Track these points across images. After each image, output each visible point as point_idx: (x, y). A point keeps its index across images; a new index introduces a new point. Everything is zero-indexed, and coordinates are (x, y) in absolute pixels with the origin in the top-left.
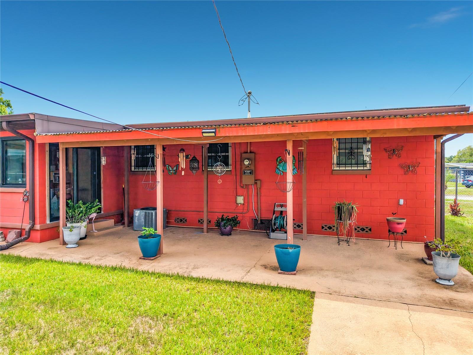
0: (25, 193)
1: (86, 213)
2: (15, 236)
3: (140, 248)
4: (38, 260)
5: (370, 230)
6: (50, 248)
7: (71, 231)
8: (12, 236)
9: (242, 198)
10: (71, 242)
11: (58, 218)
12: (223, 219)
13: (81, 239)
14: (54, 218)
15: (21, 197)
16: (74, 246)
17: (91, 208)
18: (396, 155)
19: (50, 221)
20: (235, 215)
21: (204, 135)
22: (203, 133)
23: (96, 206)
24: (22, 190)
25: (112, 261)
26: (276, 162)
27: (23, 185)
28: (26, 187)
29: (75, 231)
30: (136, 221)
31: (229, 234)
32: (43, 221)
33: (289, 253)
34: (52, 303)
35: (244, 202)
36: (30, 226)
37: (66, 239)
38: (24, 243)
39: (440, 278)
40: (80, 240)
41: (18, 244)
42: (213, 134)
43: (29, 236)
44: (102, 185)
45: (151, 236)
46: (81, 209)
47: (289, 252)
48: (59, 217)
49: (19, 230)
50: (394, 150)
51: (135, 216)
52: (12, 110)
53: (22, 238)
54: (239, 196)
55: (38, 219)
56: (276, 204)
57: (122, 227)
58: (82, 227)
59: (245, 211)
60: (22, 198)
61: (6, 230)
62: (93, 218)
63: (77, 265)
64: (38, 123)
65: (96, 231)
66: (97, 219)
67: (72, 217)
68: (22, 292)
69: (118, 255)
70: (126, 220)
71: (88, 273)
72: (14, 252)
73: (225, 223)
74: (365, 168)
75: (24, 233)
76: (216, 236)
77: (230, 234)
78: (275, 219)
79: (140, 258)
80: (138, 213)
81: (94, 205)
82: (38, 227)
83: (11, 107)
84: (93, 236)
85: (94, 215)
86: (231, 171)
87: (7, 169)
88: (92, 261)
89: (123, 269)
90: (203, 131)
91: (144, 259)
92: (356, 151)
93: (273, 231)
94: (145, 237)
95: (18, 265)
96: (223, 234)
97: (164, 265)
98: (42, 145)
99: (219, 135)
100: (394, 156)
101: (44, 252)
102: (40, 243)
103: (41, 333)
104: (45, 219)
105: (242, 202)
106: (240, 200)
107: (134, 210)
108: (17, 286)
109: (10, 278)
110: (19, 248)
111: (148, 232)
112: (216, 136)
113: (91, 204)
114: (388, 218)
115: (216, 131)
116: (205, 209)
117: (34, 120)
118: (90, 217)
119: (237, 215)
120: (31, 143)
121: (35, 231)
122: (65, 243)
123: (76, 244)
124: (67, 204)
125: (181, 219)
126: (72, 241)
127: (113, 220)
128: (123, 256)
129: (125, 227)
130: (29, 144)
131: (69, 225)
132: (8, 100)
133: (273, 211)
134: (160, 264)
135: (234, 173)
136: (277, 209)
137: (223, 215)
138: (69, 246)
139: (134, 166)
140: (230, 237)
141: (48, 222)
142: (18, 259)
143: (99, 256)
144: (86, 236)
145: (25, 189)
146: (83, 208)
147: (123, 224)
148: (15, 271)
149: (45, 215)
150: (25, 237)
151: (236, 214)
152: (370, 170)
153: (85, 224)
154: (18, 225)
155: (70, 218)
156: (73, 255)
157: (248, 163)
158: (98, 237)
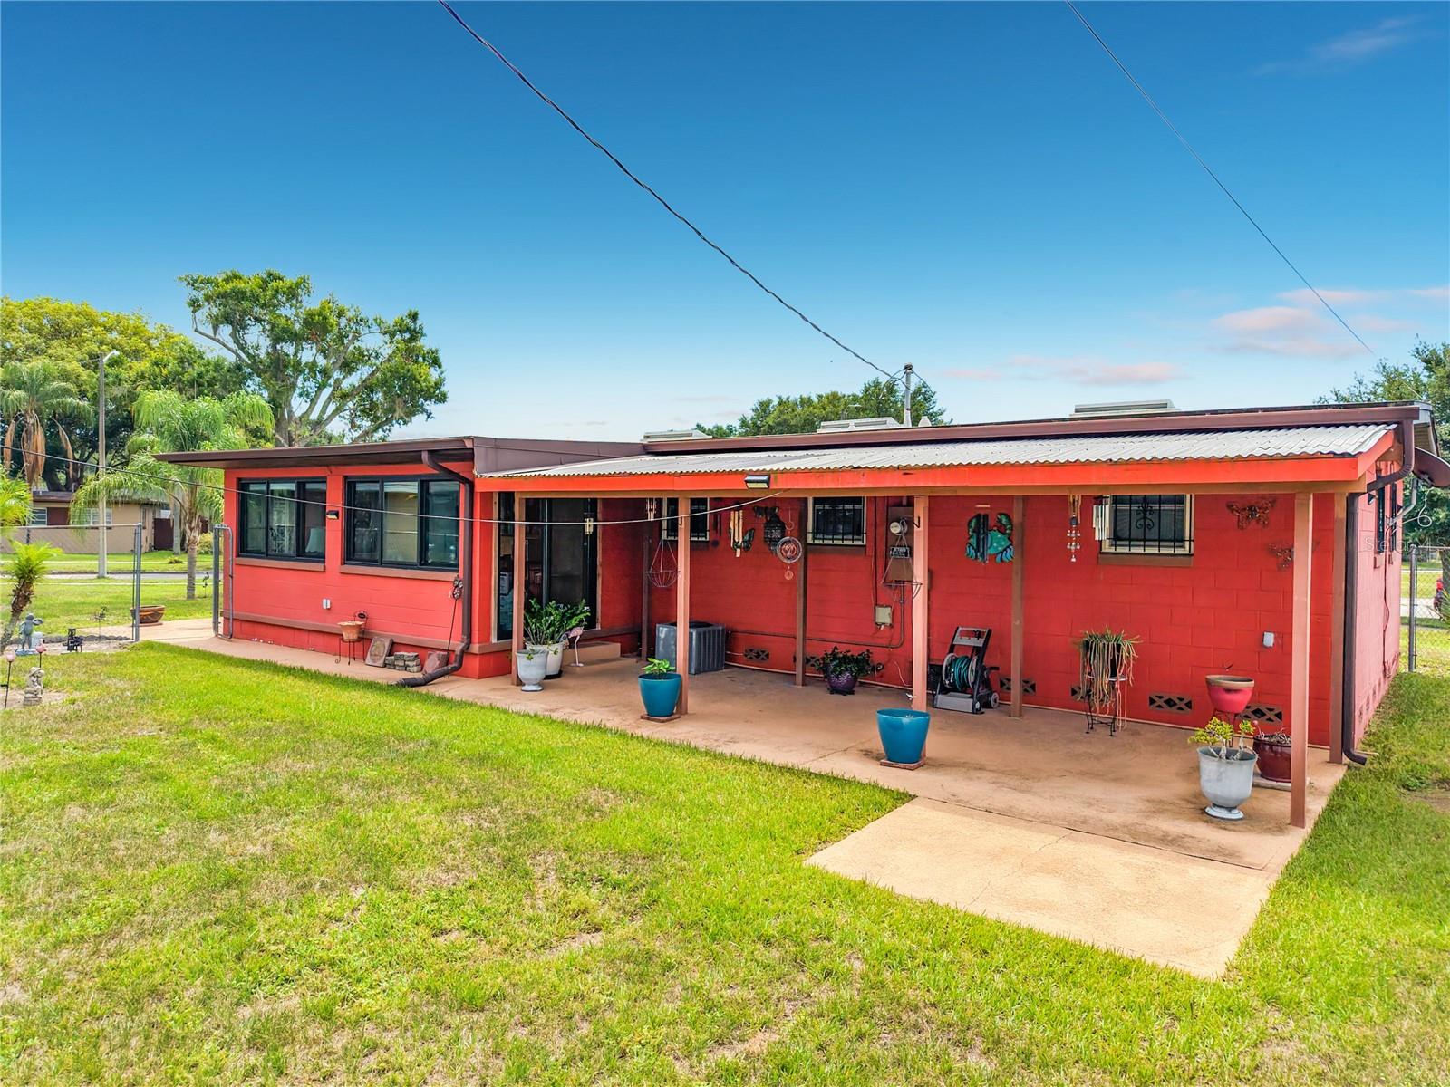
0: (456, 583)
1: (561, 626)
2: (438, 663)
3: (643, 697)
4: (471, 705)
5: (1189, 705)
6: (494, 689)
7: (530, 659)
8: (432, 663)
9: (888, 610)
10: (529, 680)
11: (509, 635)
12: (834, 656)
13: (548, 677)
14: (505, 633)
15: (449, 590)
16: (534, 688)
17: (570, 618)
18: (1258, 521)
19: (498, 640)
20: (864, 649)
21: (750, 485)
22: (747, 482)
23: (581, 613)
24: (451, 576)
25: (591, 716)
26: (967, 527)
27: (454, 567)
28: (457, 571)
29: (537, 659)
30: (661, 649)
31: (848, 690)
32: (485, 638)
33: (900, 727)
34: (482, 760)
35: (893, 620)
36: (463, 644)
37: (522, 674)
38: (452, 678)
39: (1215, 805)
40: (545, 679)
41: (442, 679)
42: (765, 486)
43: (461, 664)
44: (599, 571)
45: (661, 676)
46: (552, 618)
47: (902, 724)
48: (512, 631)
49: (442, 653)
50: (1250, 509)
51: (659, 637)
52: (442, 373)
53: (450, 667)
54: (882, 606)
55: (477, 633)
56: (960, 629)
57: (635, 660)
58: (551, 654)
59: (895, 642)
60: (451, 593)
61: (423, 651)
62: (576, 637)
63: (531, 717)
64: (479, 454)
65: (581, 665)
66: (585, 641)
67: (536, 634)
68: (443, 744)
69: (607, 709)
70: (644, 649)
71: (543, 730)
72: (436, 690)
73: (836, 666)
74: (1179, 551)
75: (453, 657)
76: (820, 695)
77: (852, 693)
78: (950, 665)
79: (642, 718)
80: (664, 632)
81: (579, 612)
82: (476, 648)
83: (440, 366)
84: (574, 674)
85: (578, 632)
86: (865, 546)
87: (427, 529)
88: (557, 715)
89: (601, 729)
90: (748, 478)
91: (648, 719)
92: (1156, 507)
93: (945, 691)
94: (651, 676)
95: (440, 709)
96: (834, 690)
97: (680, 731)
98: (487, 496)
99: (775, 487)
100: (1254, 522)
101: (483, 694)
102: (480, 678)
103: (463, 788)
104: (489, 634)
105: (888, 621)
106: (884, 616)
107: (657, 625)
108: (437, 736)
109: (428, 724)
110: (442, 685)
111: (656, 668)
112: (771, 488)
113: (571, 609)
114: (1208, 677)
115: (769, 479)
116: (799, 634)
117: (473, 449)
118: (571, 635)
119: (868, 651)
120: (468, 488)
121: (471, 656)
122: (520, 683)
123: (539, 684)
124: (528, 607)
125: (757, 653)
126: (532, 677)
127: (619, 644)
128: (616, 711)
129: (641, 660)
130: (466, 490)
131: (529, 647)
132: (434, 349)
133: (949, 645)
134: (673, 730)
135: (870, 552)
136: (959, 641)
137: (836, 648)
138: (527, 688)
139: (667, 530)
140: (849, 697)
141: (494, 640)
142: (442, 700)
143: (572, 708)
144: (560, 672)
145: (455, 575)
146: (555, 616)
147: (639, 655)
148: (435, 717)
149: (489, 627)
150: (453, 665)
151: (867, 648)
152: (1192, 555)
153: (559, 647)
154: (443, 642)
155: (530, 636)
156: (529, 703)
157: (898, 530)
158: (583, 676)
